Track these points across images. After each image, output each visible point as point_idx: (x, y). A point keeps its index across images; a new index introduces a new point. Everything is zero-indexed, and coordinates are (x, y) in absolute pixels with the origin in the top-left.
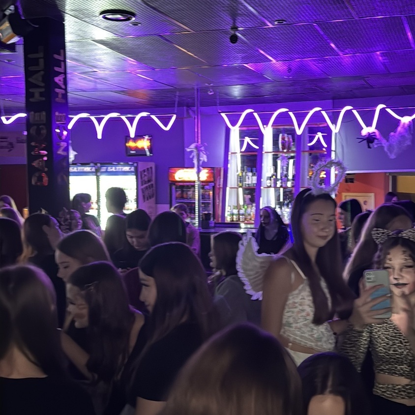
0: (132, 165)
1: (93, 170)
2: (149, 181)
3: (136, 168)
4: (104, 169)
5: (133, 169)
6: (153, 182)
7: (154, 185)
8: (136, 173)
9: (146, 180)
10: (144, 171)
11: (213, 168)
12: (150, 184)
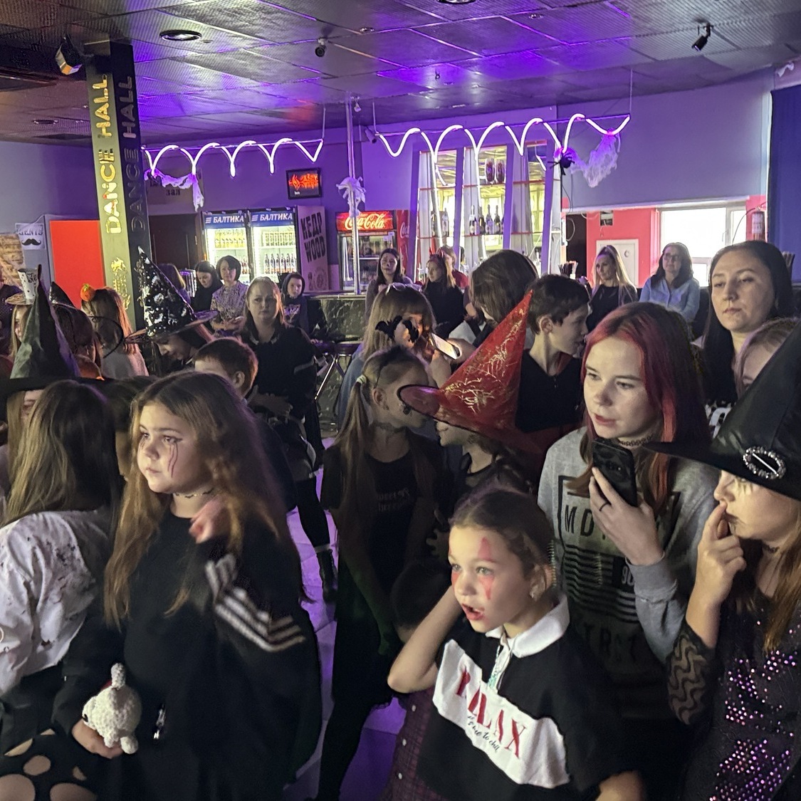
0: (289, 212)
1: (242, 219)
2: (316, 232)
3: (295, 216)
4: (255, 218)
5: (291, 217)
6: (323, 233)
7: (325, 239)
8: (295, 221)
9: (311, 231)
10: (308, 219)
11: (392, 213)
12: (316, 236)
